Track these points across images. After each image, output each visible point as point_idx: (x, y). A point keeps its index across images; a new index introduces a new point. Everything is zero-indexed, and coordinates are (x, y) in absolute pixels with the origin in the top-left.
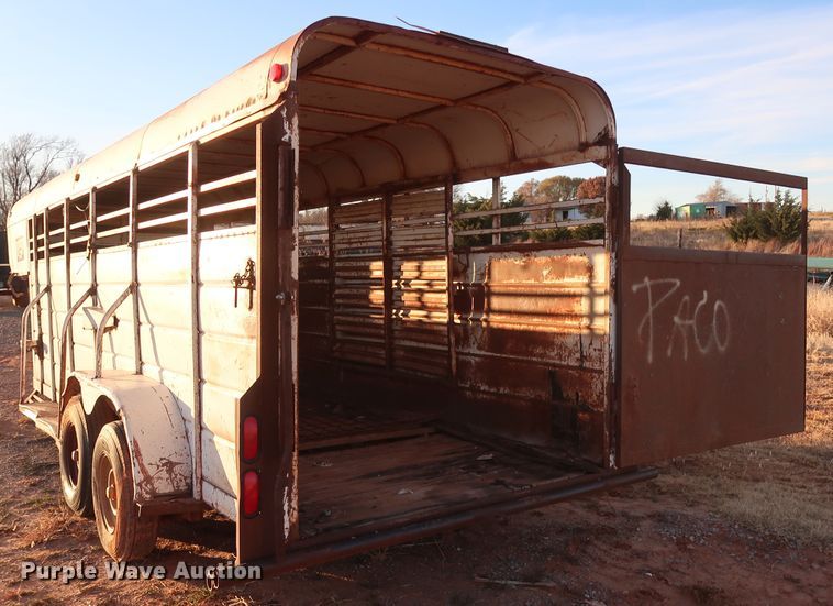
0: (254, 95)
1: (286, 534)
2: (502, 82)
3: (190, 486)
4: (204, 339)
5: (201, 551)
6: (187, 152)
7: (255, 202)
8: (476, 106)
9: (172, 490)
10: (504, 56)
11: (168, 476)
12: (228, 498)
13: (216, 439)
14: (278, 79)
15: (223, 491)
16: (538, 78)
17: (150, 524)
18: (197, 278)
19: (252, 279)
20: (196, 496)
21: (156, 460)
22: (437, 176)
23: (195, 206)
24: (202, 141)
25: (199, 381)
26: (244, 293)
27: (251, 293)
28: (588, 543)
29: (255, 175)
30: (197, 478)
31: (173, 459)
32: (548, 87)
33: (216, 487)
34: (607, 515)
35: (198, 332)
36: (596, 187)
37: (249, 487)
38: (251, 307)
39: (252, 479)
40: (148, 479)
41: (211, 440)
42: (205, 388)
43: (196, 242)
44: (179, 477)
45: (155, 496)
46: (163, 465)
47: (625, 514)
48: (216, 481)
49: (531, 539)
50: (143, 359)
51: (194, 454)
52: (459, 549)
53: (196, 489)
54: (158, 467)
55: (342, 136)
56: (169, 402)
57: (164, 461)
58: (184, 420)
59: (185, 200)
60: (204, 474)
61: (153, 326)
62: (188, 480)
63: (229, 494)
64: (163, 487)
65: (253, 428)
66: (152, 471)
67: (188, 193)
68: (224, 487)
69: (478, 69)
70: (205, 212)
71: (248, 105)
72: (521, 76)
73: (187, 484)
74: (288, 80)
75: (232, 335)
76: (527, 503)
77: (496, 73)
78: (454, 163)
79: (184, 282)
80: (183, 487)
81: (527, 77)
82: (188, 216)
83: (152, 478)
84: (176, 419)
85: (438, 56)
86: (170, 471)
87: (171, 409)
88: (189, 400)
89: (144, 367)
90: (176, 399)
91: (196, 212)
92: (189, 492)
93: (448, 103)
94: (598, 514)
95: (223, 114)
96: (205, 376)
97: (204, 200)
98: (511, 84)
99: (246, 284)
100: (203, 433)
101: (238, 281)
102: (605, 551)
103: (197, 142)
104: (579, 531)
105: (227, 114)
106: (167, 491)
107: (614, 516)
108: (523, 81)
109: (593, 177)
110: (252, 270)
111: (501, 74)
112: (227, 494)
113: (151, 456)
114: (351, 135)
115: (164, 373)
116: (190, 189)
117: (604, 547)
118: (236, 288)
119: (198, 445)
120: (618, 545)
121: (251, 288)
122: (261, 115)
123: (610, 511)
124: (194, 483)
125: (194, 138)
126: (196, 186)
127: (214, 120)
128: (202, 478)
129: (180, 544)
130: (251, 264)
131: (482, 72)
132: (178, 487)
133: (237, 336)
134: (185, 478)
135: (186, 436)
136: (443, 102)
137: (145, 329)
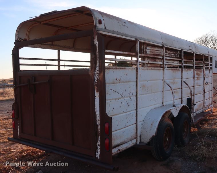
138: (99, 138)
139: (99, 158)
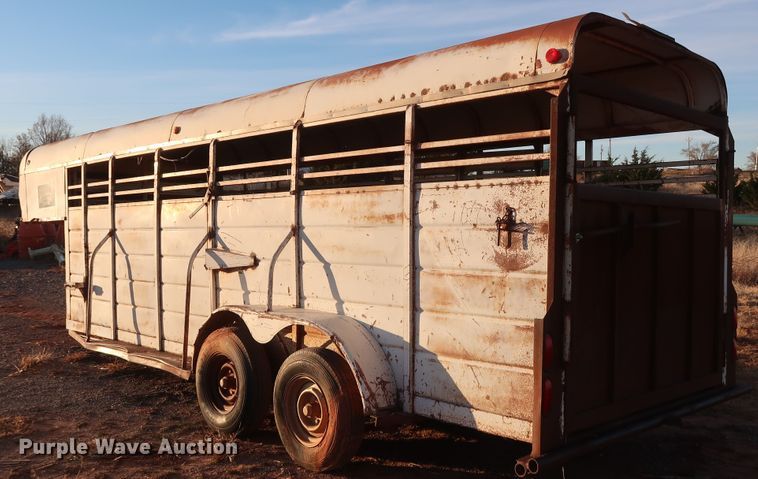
1: (563, 431)
4: (424, 274)
11: (383, 393)
14: (555, 61)
16: (676, 62)
19: (509, 223)
20: (407, 408)
23: (413, 160)
24: (423, 106)
25: (414, 311)
27: (509, 234)
31: (384, 379)
35: (415, 268)
38: (509, 246)
40: (372, 395)
44: (389, 394)
45: (379, 410)
46: (379, 384)
54: (376, 385)
56: (364, 330)
57: (379, 380)
60: (416, 390)
61: (329, 264)
62: (395, 397)
64: (382, 403)
66: (373, 387)
67: (405, 148)
71: (505, 79)
74: (568, 63)
80: (394, 402)
83: (375, 395)
84: (375, 345)
86: (384, 389)
87: (368, 336)
89: (306, 301)
90: (368, 328)
91: (414, 166)
96: (422, 306)
100: (418, 354)
103: (415, 106)
105: (468, 85)
106: (385, 406)
113: (370, 376)
116: (408, 144)
119: (411, 365)
121: (510, 230)
124: (407, 398)
127: (445, 88)
128: (415, 394)
130: (509, 210)
132: (390, 403)
134: (393, 395)
135: (388, 359)
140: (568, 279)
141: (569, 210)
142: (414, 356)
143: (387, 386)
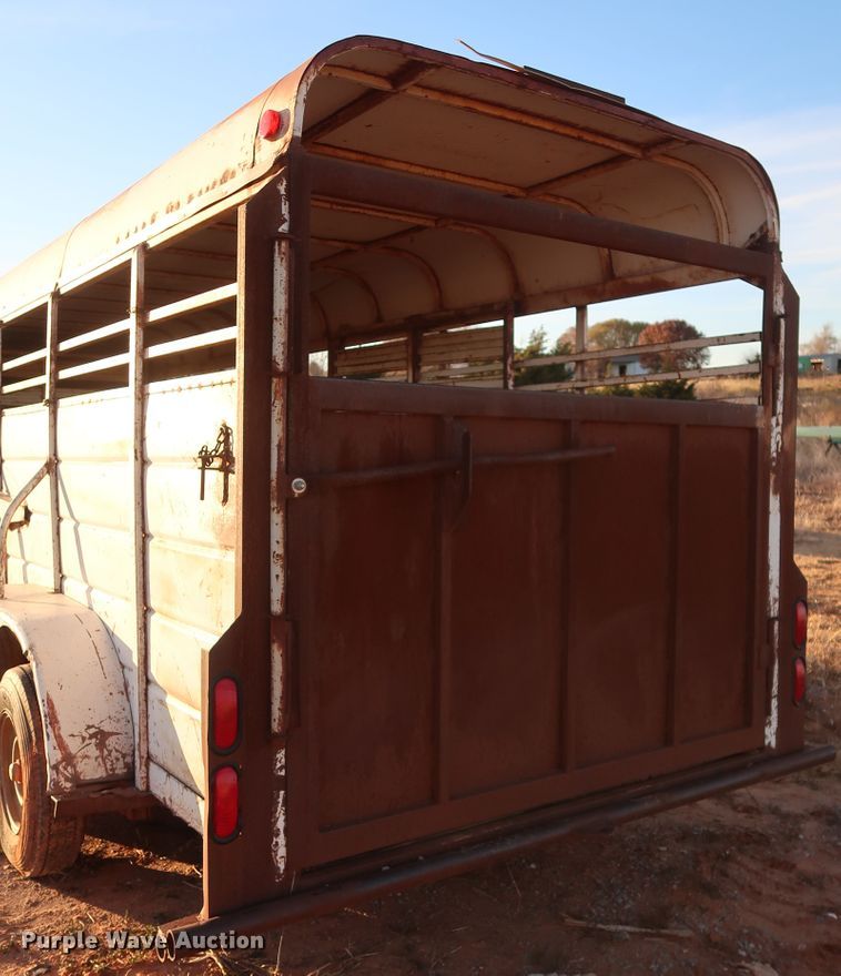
0: (233, 166)
1: (282, 866)
2: (606, 155)
3: (131, 768)
4: (152, 545)
5: (148, 861)
6: (130, 261)
7: (235, 333)
8: (557, 197)
9: (104, 775)
10: (617, 110)
11: (97, 753)
12: (188, 793)
13: (170, 700)
14: (272, 136)
15: (180, 781)
16: (664, 149)
17: (71, 823)
18: (142, 453)
19: (227, 457)
20: (140, 784)
21: (80, 729)
22: (491, 305)
23: (141, 343)
24: (152, 244)
25: (145, 611)
26: (214, 478)
27: (226, 478)
28: (728, 859)
29: (235, 290)
30: (141, 757)
31: (107, 728)
32: (672, 163)
33: (169, 774)
34: (748, 810)
35: (144, 536)
36: (665, 334)
37: (223, 791)
38: (225, 500)
39: (228, 779)
40: (68, 759)
41: (162, 702)
42: (154, 620)
43: (142, 398)
44: (114, 754)
45: (79, 783)
46: (91, 737)
47: (775, 811)
48: (170, 765)
49: (640, 849)
50: (65, 572)
51: (136, 720)
52: (533, 866)
53: (139, 774)
54: (84, 739)
55: (353, 247)
56: (100, 638)
57: (92, 731)
58: (123, 667)
59: (126, 334)
60: (152, 752)
61: (78, 523)
62: (128, 759)
63: (189, 787)
64: (91, 770)
65: (229, 697)
66: (74, 746)
67: (129, 324)
68: (181, 776)
69: (574, 133)
70: (156, 351)
71: (224, 180)
72: (636, 145)
73: (126, 765)
74: (288, 136)
75: (194, 542)
76: (647, 806)
77: (600, 140)
78: (517, 285)
79: (125, 459)
80: (120, 770)
81: (646, 147)
82: (129, 358)
83: (75, 757)
84: (111, 665)
85: (514, 110)
86: (101, 746)
87: (104, 650)
88: (129, 637)
89: (66, 584)
90: (110, 635)
91: (141, 352)
92: (129, 778)
93: (517, 192)
94: (735, 808)
95: (184, 200)
96: (153, 602)
97: (153, 333)
98: (620, 158)
99: (217, 463)
100: (151, 689)
101: (206, 458)
102: (757, 873)
103: (144, 246)
104: (711, 837)
105: (191, 198)
106: (97, 776)
107: (759, 812)
108: (638, 154)
109: (661, 321)
110: (226, 442)
111: (607, 142)
112: (186, 786)
113: (72, 723)
114: (366, 244)
115: (93, 594)
116: (133, 316)
117: (753, 866)
118: (203, 469)
119: (143, 707)
120: (775, 864)
121: (226, 470)
122: (245, 195)
123: (750, 803)
124: (137, 764)
125: (139, 240)
126: (142, 311)
127: (170, 209)
128: (149, 758)
129: (118, 847)
130: (226, 432)
131: (579, 139)
132: (113, 770)
133: (203, 544)
134: (124, 756)
135: (126, 691)
136: (510, 190)
137: (66, 527)
138: (776, 667)
139: (773, 744)
140: (277, 569)
141: (277, 431)
142: (146, 690)
143: (111, 742)
